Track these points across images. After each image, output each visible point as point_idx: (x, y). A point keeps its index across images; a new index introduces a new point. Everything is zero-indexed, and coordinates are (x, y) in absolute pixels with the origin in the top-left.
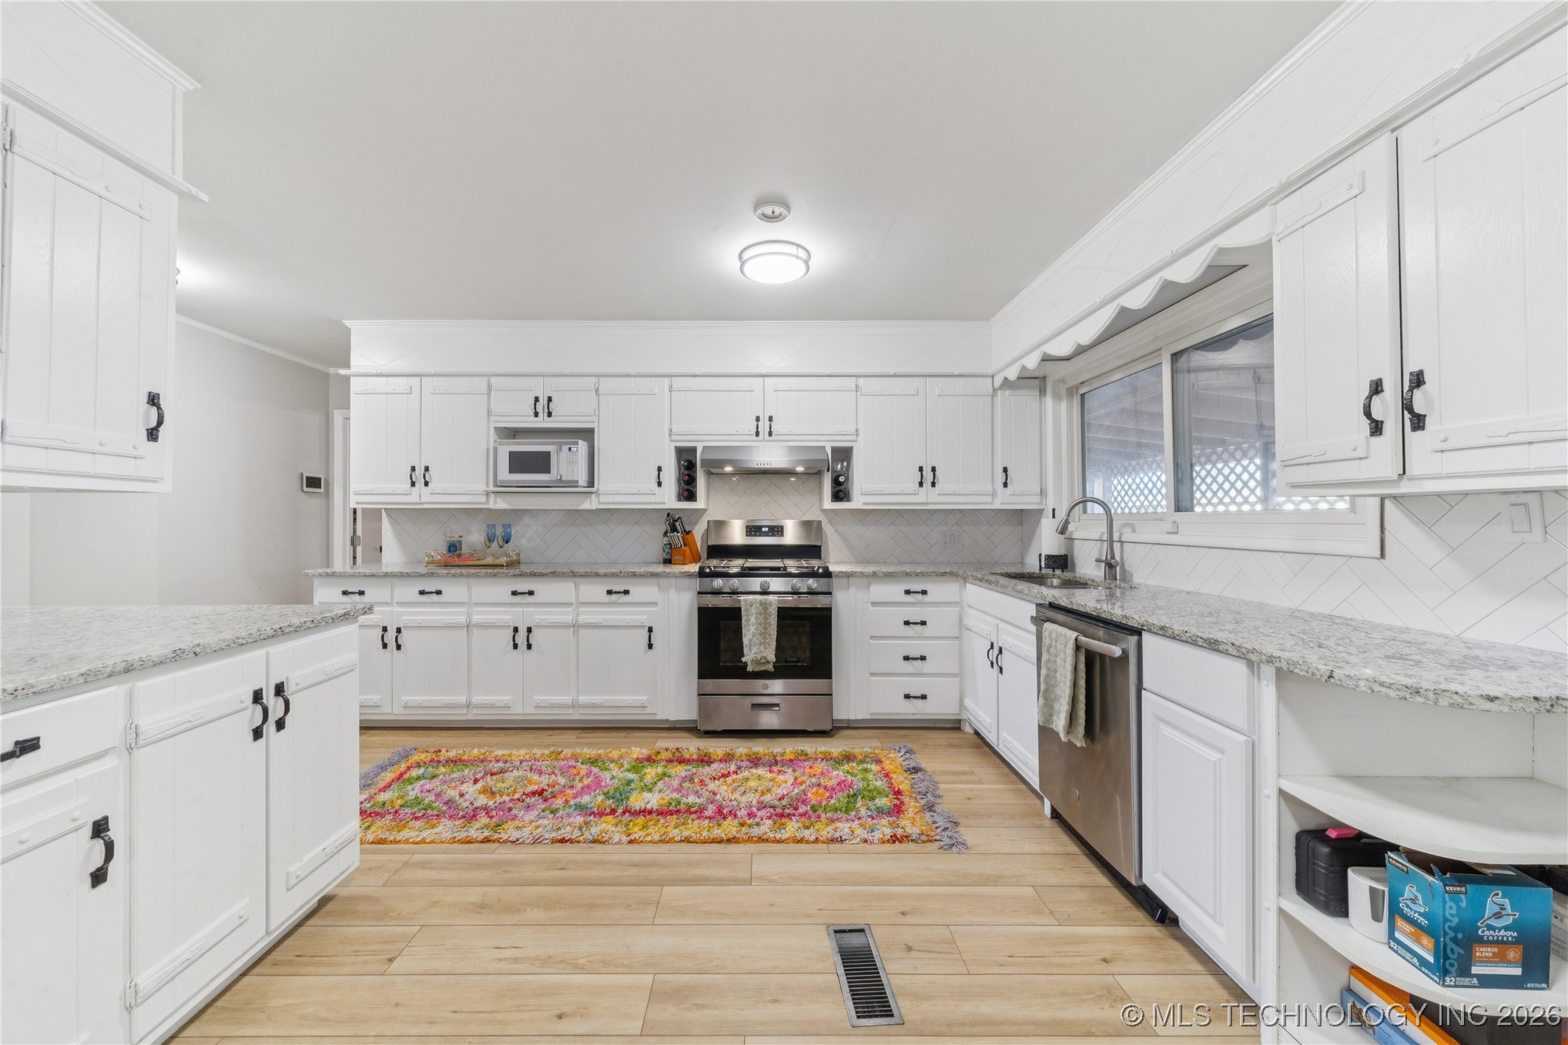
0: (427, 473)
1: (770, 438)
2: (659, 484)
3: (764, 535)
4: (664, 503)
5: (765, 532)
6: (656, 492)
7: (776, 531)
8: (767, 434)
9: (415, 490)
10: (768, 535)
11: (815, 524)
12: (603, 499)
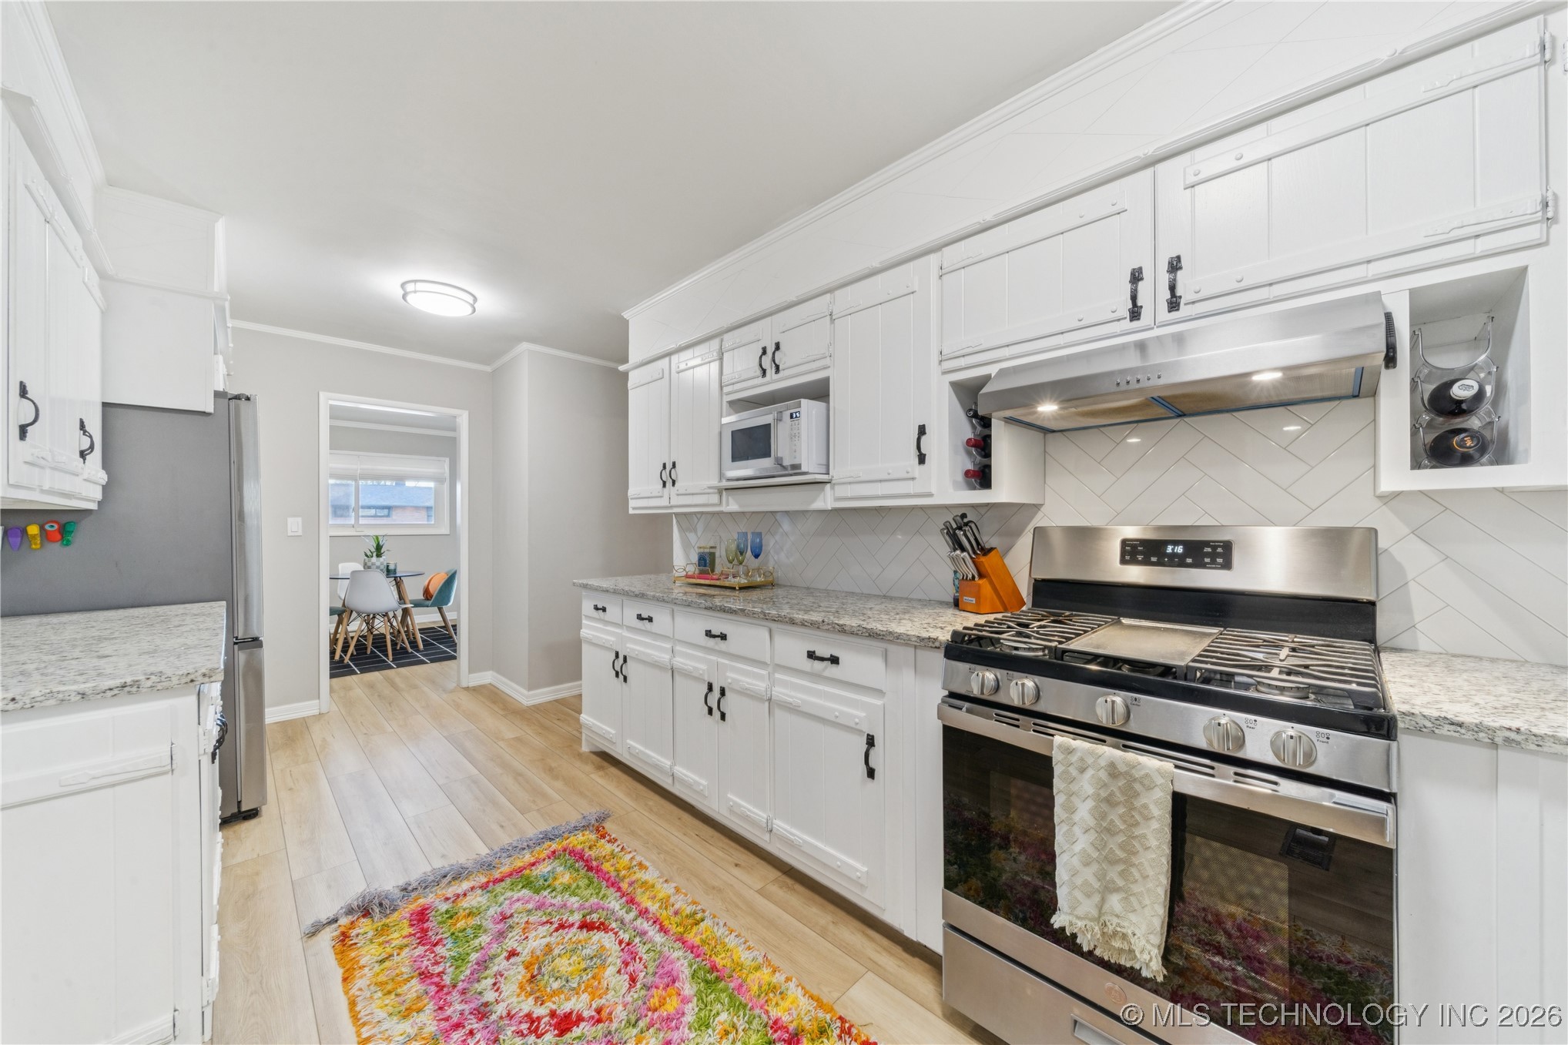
0: (673, 470)
1: (1175, 315)
2: (922, 459)
3: (1171, 564)
4: (930, 495)
5: (1174, 555)
6: (916, 475)
7: (1208, 555)
8: (1163, 306)
9: (666, 490)
10: (1182, 564)
11: (1356, 540)
12: (841, 491)
